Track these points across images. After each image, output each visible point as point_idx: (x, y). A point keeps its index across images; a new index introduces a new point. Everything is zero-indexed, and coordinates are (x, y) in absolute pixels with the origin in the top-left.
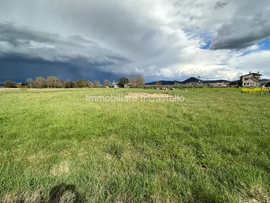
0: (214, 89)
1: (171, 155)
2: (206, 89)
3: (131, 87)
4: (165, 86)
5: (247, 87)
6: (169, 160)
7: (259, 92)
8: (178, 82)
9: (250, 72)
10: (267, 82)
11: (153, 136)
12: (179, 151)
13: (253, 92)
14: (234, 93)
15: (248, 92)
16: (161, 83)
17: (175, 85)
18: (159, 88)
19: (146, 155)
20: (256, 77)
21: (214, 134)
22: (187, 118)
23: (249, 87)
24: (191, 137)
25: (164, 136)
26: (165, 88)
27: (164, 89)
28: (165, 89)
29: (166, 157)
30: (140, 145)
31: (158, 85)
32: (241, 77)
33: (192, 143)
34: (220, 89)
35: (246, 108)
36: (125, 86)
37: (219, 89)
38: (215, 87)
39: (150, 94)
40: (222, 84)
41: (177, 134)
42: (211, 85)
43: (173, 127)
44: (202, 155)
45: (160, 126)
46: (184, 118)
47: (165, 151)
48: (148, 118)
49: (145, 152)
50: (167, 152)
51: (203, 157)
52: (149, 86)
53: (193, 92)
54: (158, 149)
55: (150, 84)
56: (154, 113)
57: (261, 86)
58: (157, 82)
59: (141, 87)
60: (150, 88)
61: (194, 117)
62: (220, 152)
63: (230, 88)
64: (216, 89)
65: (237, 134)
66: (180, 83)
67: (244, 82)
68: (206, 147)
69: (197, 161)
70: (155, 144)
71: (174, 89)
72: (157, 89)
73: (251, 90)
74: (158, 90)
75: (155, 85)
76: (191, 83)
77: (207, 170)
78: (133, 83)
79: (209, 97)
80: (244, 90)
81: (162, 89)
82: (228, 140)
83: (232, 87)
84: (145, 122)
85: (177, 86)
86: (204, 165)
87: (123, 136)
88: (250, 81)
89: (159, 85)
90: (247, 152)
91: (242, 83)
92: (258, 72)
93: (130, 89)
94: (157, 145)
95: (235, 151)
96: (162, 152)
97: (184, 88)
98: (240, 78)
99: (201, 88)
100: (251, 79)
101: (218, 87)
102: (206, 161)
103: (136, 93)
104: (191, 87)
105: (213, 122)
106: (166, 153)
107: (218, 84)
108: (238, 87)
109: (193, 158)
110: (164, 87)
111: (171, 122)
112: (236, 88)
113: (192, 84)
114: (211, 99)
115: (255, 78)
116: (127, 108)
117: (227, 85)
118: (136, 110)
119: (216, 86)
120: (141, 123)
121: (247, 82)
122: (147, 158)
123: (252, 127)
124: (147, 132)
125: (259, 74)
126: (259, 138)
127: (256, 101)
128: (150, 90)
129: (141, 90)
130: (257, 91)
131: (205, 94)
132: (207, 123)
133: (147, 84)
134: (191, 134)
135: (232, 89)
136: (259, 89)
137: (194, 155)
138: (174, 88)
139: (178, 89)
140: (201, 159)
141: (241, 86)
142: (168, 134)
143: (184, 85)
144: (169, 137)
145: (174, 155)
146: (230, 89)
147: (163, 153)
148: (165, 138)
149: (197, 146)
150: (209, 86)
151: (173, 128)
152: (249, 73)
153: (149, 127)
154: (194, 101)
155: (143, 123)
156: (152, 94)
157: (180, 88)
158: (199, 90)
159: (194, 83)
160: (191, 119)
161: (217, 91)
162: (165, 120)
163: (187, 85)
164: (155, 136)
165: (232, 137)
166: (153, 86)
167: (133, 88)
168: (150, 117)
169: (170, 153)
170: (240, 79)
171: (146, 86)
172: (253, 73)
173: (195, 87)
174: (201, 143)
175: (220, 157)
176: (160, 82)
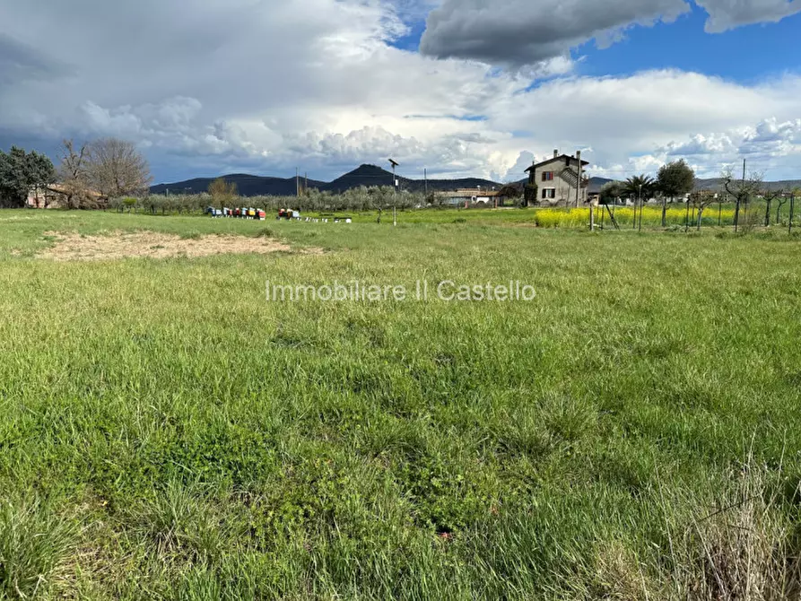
0: (450, 215)
1: (306, 515)
2: (421, 213)
3: (71, 207)
4: (254, 200)
5: (551, 205)
6: (300, 542)
7: (584, 223)
8: (312, 184)
9: (556, 152)
10: (604, 187)
11: (213, 443)
12: (341, 487)
13: (569, 221)
14: (516, 227)
15: (556, 224)
16: (234, 186)
17: (301, 196)
18: (226, 209)
19: (184, 547)
20: (574, 168)
21: (467, 387)
22: (363, 339)
23: (556, 205)
24: (385, 416)
25: (267, 435)
26: (255, 207)
27: (252, 212)
28: (257, 216)
29: (285, 530)
30: (148, 504)
31: (218, 197)
32: (532, 169)
33: (391, 440)
34: (469, 211)
35: (553, 280)
36: (30, 201)
37: (467, 215)
38: (452, 207)
39: (184, 237)
40: (474, 193)
41: (328, 411)
42: (440, 198)
43: (310, 382)
44: (435, 482)
45: (245, 389)
46: (352, 338)
47: (276, 504)
48: (183, 357)
49: (177, 534)
50: (288, 506)
51: (437, 492)
52: (173, 198)
53: (375, 226)
54: (247, 504)
55: (178, 188)
56: (213, 330)
57: (589, 201)
58: (213, 180)
59: (129, 204)
60: (179, 208)
61: (390, 331)
62: (494, 455)
63: (500, 209)
64: (456, 211)
65: (538, 377)
66: (322, 186)
67: (541, 185)
68: (444, 447)
69: (418, 512)
70: (229, 481)
71: (296, 214)
72: (219, 212)
73: (561, 215)
74: (220, 218)
75: (205, 196)
76: (364, 188)
77: (456, 542)
78: (79, 183)
79: (438, 247)
80: (544, 214)
81: (241, 215)
82: (514, 403)
83: (506, 206)
84: (165, 383)
85: (308, 199)
86: (444, 522)
87: (41, 473)
88: (557, 183)
89: (223, 197)
90: (572, 437)
91: (535, 191)
92: (578, 153)
93: (63, 215)
94: (238, 482)
95: (537, 441)
96: (266, 514)
97: (340, 209)
98: (529, 172)
99: (403, 208)
100: (560, 174)
101: (462, 205)
102: (450, 505)
103: (106, 235)
104: (366, 208)
105: (459, 342)
106: (285, 512)
107: (461, 192)
108: (524, 205)
109: (402, 502)
110: (251, 204)
111: (296, 361)
112: (518, 210)
113: (371, 192)
114: (445, 253)
115: (570, 171)
116: (53, 319)
117: (490, 197)
118: (107, 326)
119: (457, 201)
120: (145, 386)
121: (548, 186)
122: (194, 561)
123: (576, 344)
124: (180, 430)
125: (582, 158)
126: (599, 379)
127: (581, 252)
128: (179, 218)
129: (130, 218)
130: (580, 220)
131: (420, 234)
132: (439, 348)
133: (160, 189)
134: (385, 403)
135: (508, 213)
136: (584, 212)
137: (405, 491)
138: (298, 209)
139: (316, 214)
140: (431, 502)
141: (534, 201)
142: (289, 418)
143: (339, 198)
144: (293, 431)
145: (320, 511)
146: (502, 212)
147: (271, 513)
148: (274, 444)
149: (412, 449)
150: (431, 200)
151: (309, 390)
152: (552, 157)
153: (192, 403)
154: (382, 265)
155: (152, 386)
156: (195, 237)
157: (321, 209)
158: (397, 217)
159: (376, 187)
160: (378, 341)
161: (461, 221)
162: (268, 358)
163: (349, 196)
164: (227, 440)
165: (523, 390)
166: (194, 197)
167: (82, 208)
168: (192, 350)
169: (301, 505)
170: (528, 176)
171: (157, 198)
172: (564, 156)
173: (383, 206)
174: (425, 433)
175: (493, 474)
176: (230, 179)
